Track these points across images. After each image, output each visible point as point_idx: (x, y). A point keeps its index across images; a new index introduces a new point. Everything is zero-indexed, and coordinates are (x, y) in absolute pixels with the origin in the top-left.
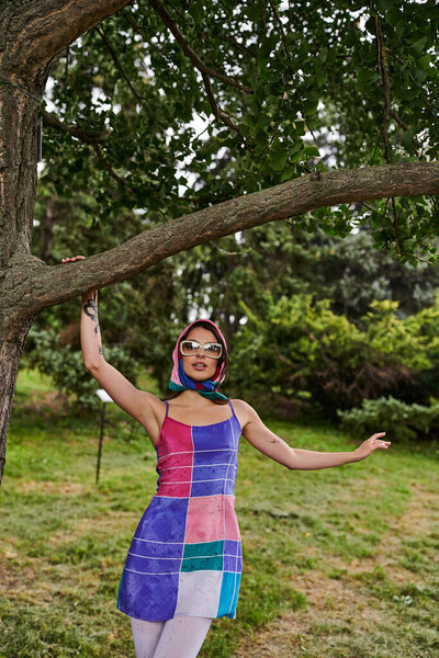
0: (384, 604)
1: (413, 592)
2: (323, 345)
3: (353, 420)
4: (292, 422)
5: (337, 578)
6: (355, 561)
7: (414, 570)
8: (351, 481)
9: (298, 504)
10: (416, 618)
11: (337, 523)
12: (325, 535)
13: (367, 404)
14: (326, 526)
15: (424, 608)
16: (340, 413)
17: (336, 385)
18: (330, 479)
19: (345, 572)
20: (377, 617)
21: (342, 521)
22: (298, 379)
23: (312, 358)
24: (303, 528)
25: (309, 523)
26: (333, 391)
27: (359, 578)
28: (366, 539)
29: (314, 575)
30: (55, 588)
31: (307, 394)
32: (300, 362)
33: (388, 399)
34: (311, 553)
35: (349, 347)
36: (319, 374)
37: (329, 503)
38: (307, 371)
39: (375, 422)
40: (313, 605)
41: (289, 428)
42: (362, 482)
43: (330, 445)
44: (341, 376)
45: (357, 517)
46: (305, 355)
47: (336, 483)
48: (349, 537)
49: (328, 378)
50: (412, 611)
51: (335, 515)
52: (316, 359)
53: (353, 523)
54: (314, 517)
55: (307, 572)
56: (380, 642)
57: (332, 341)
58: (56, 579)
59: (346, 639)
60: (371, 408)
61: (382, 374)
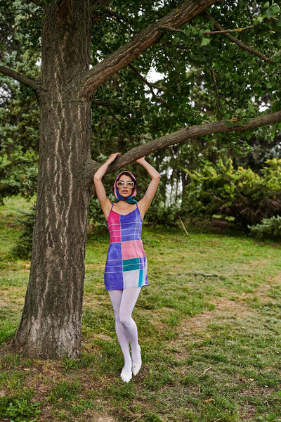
0: (254, 310)
1: (270, 305)
2: (239, 188)
3: (257, 230)
4: (223, 234)
5: (233, 300)
6: (244, 294)
7: (274, 298)
8: (251, 261)
9: (219, 271)
10: (269, 315)
11: (238, 279)
12: (230, 284)
13: (265, 221)
14: (231, 280)
15: (274, 311)
16: (249, 227)
17: (247, 211)
18: (238, 261)
19: (237, 298)
20: (250, 314)
21: (241, 278)
22: (225, 208)
23: (232, 196)
24: (219, 281)
25: (222, 279)
26: (246, 215)
27: (244, 300)
28: (251, 285)
29: (222, 299)
30: (100, 303)
31: (232, 219)
32: (226, 198)
33: (276, 217)
34: (222, 291)
35: (254, 188)
36: (237, 205)
37: (235, 271)
38: (230, 204)
39: (268, 231)
40: (219, 309)
41: (220, 237)
42: (257, 262)
43: (243, 245)
44: (250, 206)
45: (249, 276)
46: (228, 194)
47: (243, 262)
48: (243, 284)
49: (243, 207)
50: (269, 312)
51: (238, 276)
52: (235, 196)
53: (246, 279)
54: (226, 276)
55: (218, 298)
56: (249, 321)
57: (244, 185)
58: (100, 300)
59: (232, 320)
60: (266, 223)
61: (275, 203)
